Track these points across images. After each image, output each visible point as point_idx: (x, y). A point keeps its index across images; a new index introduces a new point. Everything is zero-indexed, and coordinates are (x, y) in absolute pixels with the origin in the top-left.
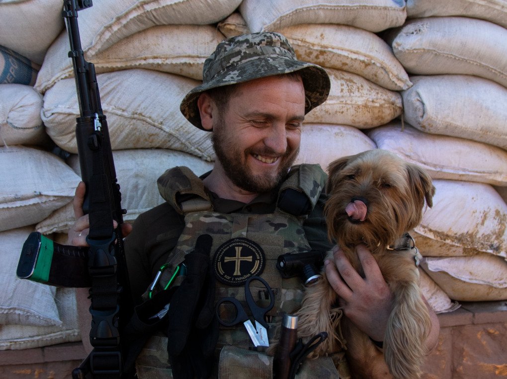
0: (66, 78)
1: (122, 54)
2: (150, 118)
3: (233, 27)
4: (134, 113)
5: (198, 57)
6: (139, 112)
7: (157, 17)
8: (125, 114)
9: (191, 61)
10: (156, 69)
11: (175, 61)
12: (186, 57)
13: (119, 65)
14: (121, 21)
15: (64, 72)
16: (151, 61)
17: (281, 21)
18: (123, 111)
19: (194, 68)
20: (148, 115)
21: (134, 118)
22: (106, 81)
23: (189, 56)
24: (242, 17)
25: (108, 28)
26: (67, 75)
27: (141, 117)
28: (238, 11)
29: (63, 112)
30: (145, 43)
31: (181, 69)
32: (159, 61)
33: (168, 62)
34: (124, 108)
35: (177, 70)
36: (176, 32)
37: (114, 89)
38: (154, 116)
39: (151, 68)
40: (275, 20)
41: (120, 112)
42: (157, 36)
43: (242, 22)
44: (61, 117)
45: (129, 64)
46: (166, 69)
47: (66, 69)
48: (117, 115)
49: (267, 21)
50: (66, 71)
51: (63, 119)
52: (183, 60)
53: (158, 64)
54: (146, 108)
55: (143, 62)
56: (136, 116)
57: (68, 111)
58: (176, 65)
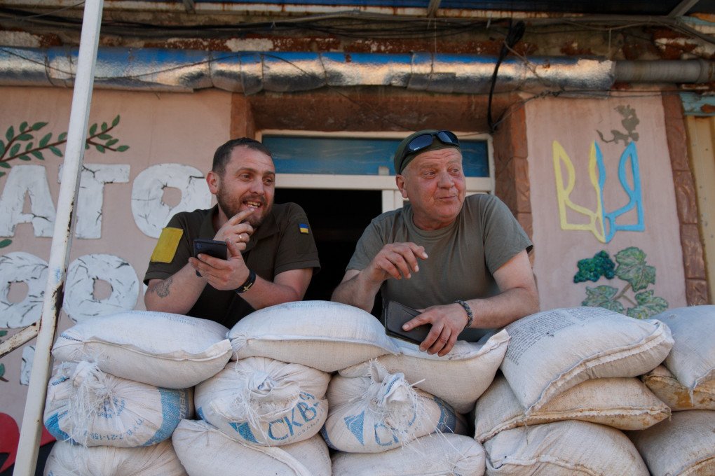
0: (506, 429)
1: (559, 407)
2: (591, 469)
3: (659, 379)
4: (576, 465)
5: (631, 409)
6: (581, 463)
7: (595, 373)
8: (568, 465)
9: (624, 413)
10: (590, 420)
11: (609, 413)
12: (619, 409)
13: (556, 417)
14: (565, 377)
15: (505, 423)
16: (587, 413)
17: (712, 374)
18: (567, 462)
19: (626, 419)
20: (589, 466)
21: (577, 470)
22: (547, 433)
23: (622, 408)
24: (668, 370)
25: (554, 384)
26: (508, 426)
27: (584, 469)
28: (664, 365)
29: (513, 463)
30: (581, 396)
31: (613, 421)
32: (594, 413)
33: (603, 413)
34: (567, 459)
35: (609, 422)
36: (607, 384)
37: (556, 441)
38: (594, 467)
39: (586, 420)
40: (708, 373)
41: (563, 464)
42: (591, 389)
43: (668, 374)
44: (511, 468)
45: (565, 416)
46: (599, 420)
47: (507, 420)
48: (560, 466)
49: (698, 374)
50: (507, 422)
51: (512, 470)
52: (617, 412)
53: (593, 416)
54: (587, 460)
55: (579, 414)
56: (579, 467)
57: (517, 462)
58: (611, 416)
